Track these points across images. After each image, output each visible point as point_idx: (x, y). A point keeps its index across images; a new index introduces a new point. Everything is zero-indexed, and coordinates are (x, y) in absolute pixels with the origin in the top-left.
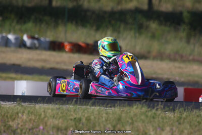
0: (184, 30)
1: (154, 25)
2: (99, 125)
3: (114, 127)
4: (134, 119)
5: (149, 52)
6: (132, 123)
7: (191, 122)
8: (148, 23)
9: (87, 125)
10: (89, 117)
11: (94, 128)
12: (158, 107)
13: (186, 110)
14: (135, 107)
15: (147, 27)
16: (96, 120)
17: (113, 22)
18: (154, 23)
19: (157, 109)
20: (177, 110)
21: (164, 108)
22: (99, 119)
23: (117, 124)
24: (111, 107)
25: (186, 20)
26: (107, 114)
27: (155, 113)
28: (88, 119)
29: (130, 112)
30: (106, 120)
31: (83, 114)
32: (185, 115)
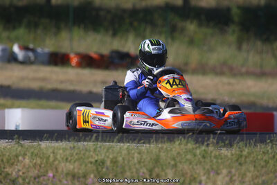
0: (234, 31)
1: (191, 27)
2: (130, 169)
3: (151, 171)
4: (178, 160)
6: (175, 166)
7: (255, 162)
8: (184, 24)
9: (113, 169)
10: (116, 158)
11: (123, 172)
12: (209, 142)
13: (248, 146)
14: (177, 143)
15: (183, 30)
16: (126, 162)
17: (136, 24)
18: (191, 23)
19: (208, 145)
20: (235, 146)
21: (218, 143)
22: (129, 161)
23: (154, 167)
24: (144, 143)
25: (236, 19)
26: (139, 153)
27: (205, 150)
28: (114, 162)
29: (171, 150)
30: (139, 162)
31: (107, 154)
32: (246, 151)
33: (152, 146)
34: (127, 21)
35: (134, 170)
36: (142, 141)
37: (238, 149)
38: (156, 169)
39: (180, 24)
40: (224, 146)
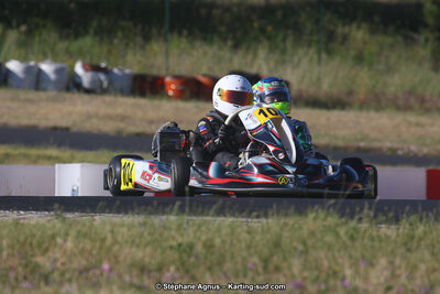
0: (427, 40)
1: (359, 34)
2: (233, 257)
3: (266, 262)
4: (310, 243)
5: (350, 93)
6: (306, 252)
7: (433, 246)
8: (347, 29)
9: (206, 258)
10: (211, 240)
11: (220, 263)
12: (361, 215)
13: (424, 220)
14: (311, 216)
15: (345, 38)
16: (227, 246)
17: (269, 28)
18: (359, 28)
19: (360, 220)
20: (404, 221)
21: (375, 216)
22: (232, 245)
23: (272, 255)
24: (258, 217)
25: (430, 21)
26: (249, 233)
27: (354, 229)
28: (209, 246)
29: (300, 228)
30: (249, 247)
31: (198, 234)
32: (421, 229)
33: (270, 220)
34: (256, 25)
35: (240, 259)
36: (255, 214)
37: (408, 226)
38: (275, 259)
39: (340, 30)
40: (386, 222)
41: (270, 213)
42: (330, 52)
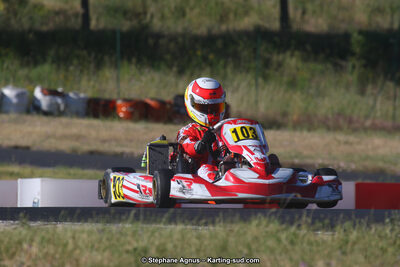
0: (354, 67)
1: (292, 61)
4: (254, 247)
5: (285, 114)
7: (366, 250)
8: (281, 57)
10: (164, 245)
12: (301, 222)
13: (357, 226)
14: (255, 223)
15: (280, 65)
16: (179, 250)
17: (211, 56)
18: (292, 55)
19: (299, 226)
20: (339, 227)
21: (313, 223)
22: (182, 249)
24: (206, 224)
25: (357, 49)
26: (198, 238)
27: (294, 234)
28: (162, 251)
29: (245, 233)
31: (152, 239)
32: (354, 235)
33: (217, 228)
34: (199, 53)
36: (203, 221)
37: (342, 232)
40: (322, 229)
41: (217, 220)
42: (266, 78)
